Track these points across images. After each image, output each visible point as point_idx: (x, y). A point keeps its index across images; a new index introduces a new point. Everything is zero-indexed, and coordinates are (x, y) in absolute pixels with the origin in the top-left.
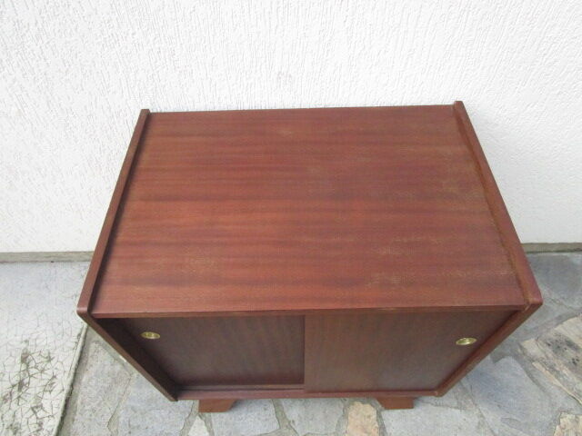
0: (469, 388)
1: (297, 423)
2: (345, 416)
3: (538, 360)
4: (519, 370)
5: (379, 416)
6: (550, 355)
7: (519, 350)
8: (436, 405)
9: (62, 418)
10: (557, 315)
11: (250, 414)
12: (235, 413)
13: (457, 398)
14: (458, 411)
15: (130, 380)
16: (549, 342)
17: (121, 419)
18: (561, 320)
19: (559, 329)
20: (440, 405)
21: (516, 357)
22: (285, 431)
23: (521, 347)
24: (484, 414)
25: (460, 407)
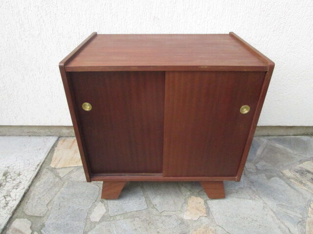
0: (256, 190)
1: (158, 205)
2: (186, 202)
3: (292, 178)
4: (283, 182)
5: (206, 202)
6: (298, 176)
7: (281, 175)
8: (238, 198)
9: (21, 202)
10: (299, 160)
11: (130, 201)
12: (122, 201)
13: (249, 195)
14: (251, 201)
15: (63, 185)
16: (296, 170)
17: (55, 203)
18: (301, 162)
19: (301, 165)
20: (240, 198)
21: (280, 177)
22: (150, 209)
23: (282, 173)
24: (266, 202)
25: (251, 199)
